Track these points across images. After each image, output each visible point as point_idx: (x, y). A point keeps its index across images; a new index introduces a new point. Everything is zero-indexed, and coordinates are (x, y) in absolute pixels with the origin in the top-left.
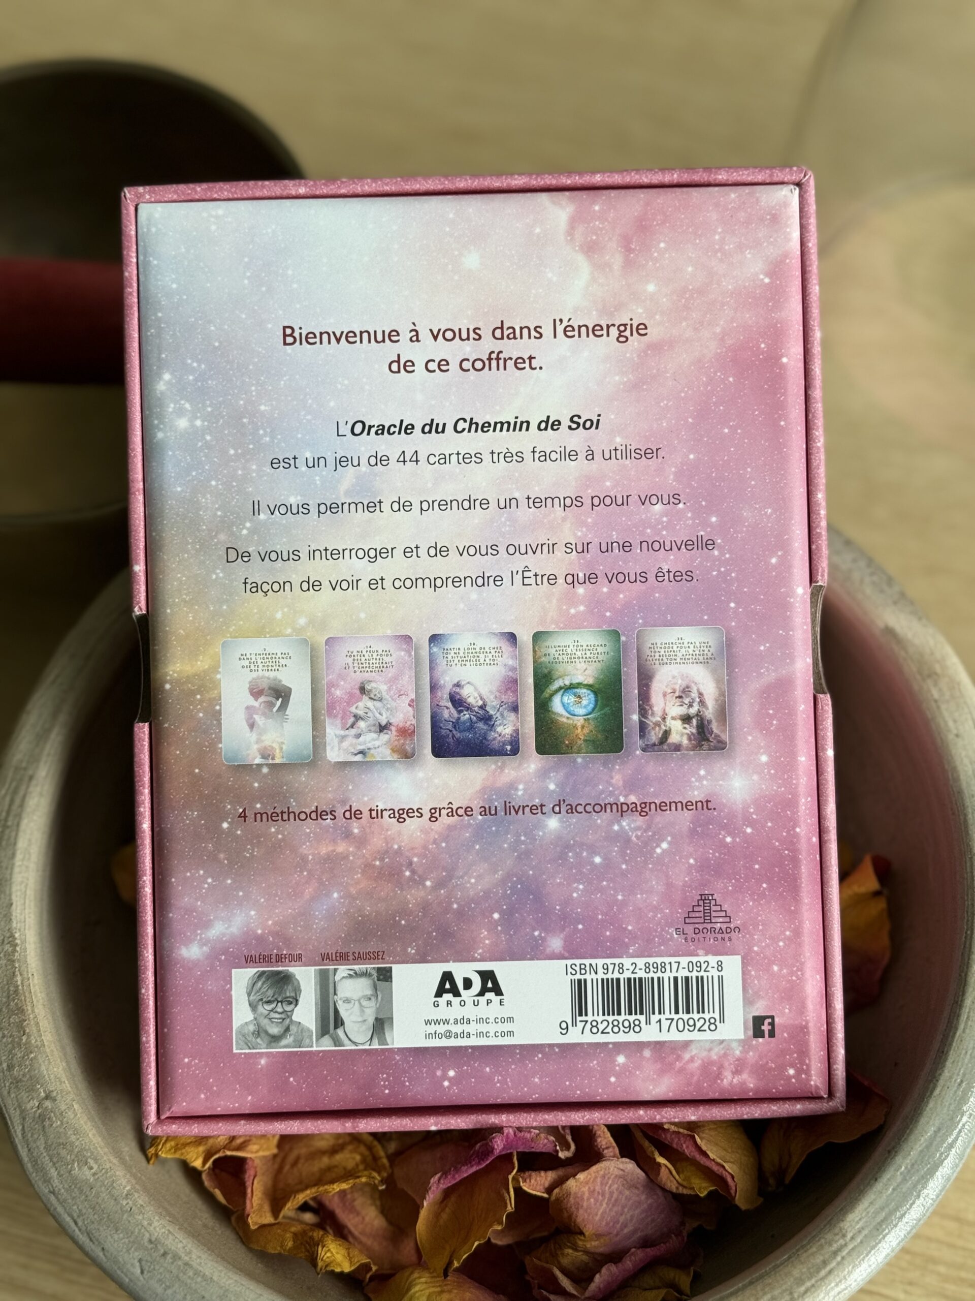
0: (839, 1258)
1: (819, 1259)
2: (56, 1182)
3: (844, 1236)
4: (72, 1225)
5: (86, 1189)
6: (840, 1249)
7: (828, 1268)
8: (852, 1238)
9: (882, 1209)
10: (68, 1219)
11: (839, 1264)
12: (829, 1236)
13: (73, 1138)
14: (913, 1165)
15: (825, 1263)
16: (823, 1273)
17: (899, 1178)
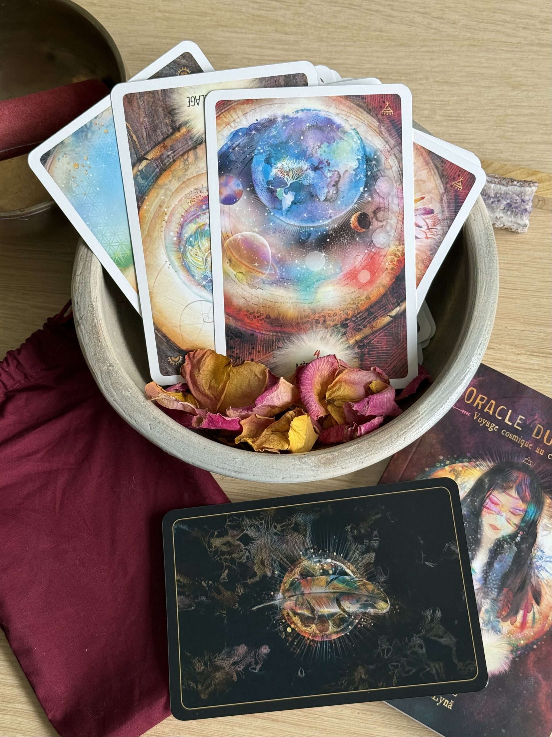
0: (416, 421)
1: (409, 422)
2: (116, 397)
3: (419, 413)
4: (123, 412)
5: (128, 399)
6: (417, 418)
7: (412, 425)
8: (422, 414)
9: (434, 403)
10: (121, 410)
11: (416, 423)
12: (413, 414)
13: (122, 381)
14: (446, 388)
15: (411, 423)
16: (410, 427)
17: (441, 392)
